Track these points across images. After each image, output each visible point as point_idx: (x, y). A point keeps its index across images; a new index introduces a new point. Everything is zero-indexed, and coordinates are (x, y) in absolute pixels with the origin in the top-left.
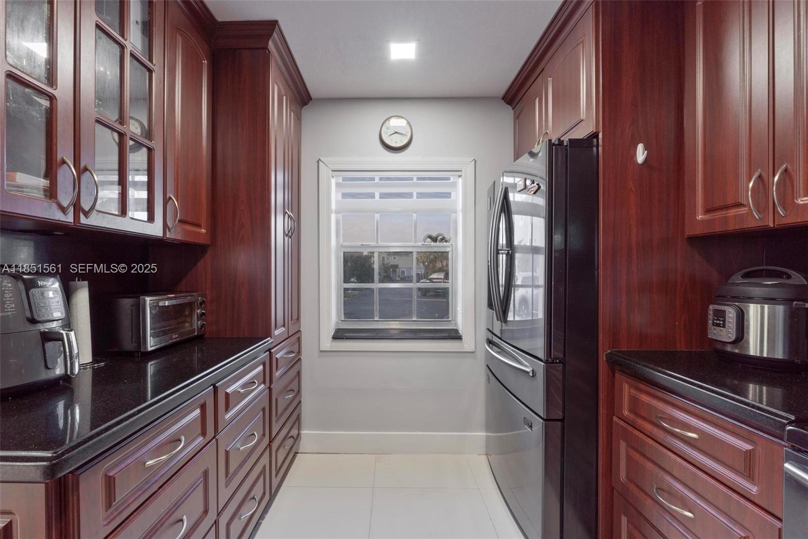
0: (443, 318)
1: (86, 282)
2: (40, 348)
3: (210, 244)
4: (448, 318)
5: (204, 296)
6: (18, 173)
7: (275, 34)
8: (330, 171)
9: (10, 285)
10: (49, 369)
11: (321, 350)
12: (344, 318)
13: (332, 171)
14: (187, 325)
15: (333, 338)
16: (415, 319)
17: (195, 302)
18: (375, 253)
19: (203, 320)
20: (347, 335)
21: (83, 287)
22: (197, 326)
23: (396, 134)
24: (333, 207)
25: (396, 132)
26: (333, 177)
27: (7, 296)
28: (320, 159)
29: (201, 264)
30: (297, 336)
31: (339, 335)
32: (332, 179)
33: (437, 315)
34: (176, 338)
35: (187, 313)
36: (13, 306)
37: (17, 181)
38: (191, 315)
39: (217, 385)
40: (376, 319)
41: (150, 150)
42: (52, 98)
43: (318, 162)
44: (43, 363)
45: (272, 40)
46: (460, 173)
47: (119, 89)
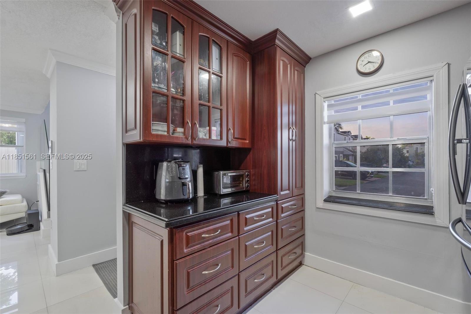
0: (419, 196)
1: (202, 165)
2: (182, 187)
3: (251, 147)
4: (424, 196)
5: (250, 172)
6: (178, 128)
7: (278, 36)
8: (323, 98)
9: (174, 166)
10: (184, 195)
11: (317, 207)
12: (335, 190)
13: (324, 98)
14: (241, 185)
15: (324, 201)
16: (391, 195)
17: (244, 174)
18: (357, 147)
19: (249, 183)
20: (337, 200)
21: (201, 167)
22: (245, 187)
23: (369, 64)
24: (326, 119)
25: (369, 62)
26: (325, 102)
27: (173, 169)
28: (316, 93)
29: (248, 157)
30: (302, 196)
31: (329, 199)
32: (324, 103)
33: (413, 193)
34: (234, 190)
35: (241, 179)
36: (175, 173)
37: (178, 131)
38: (242, 181)
39: (239, 212)
40: (357, 192)
41: (221, 110)
42: (184, 101)
43: (315, 95)
44: (182, 193)
45: (278, 39)
46: (431, 78)
47: (208, 89)
